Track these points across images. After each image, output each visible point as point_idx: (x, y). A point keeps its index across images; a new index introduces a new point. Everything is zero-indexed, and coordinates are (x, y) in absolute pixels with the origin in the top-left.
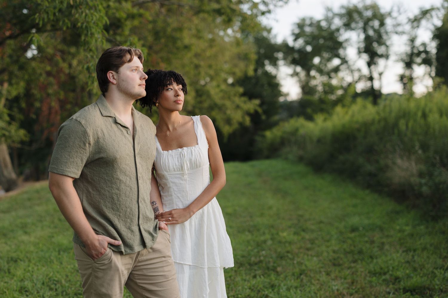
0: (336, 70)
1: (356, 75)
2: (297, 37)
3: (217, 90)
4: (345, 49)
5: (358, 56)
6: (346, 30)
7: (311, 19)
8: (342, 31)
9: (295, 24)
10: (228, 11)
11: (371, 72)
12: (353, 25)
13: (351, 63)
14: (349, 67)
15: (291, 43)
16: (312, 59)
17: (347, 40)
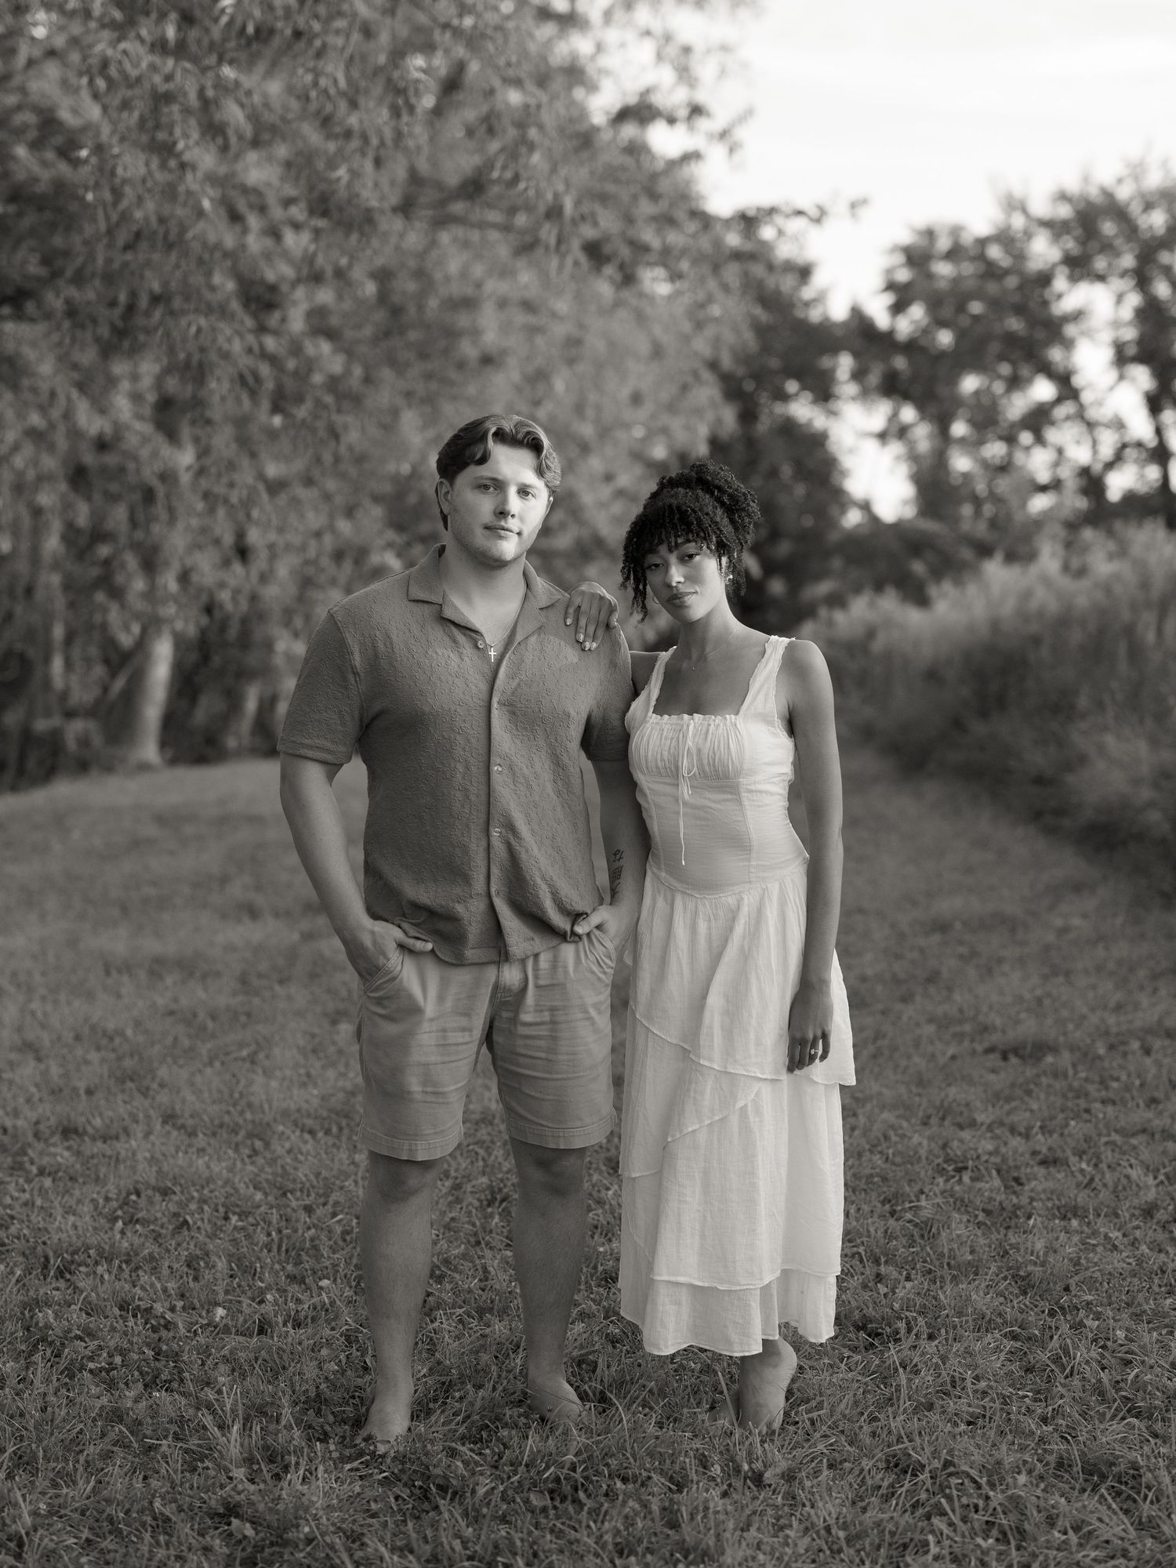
0: (1038, 420)
1: (1108, 443)
2: (902, 297)
3: (606, 492)
4: (1068, 344)
5: (1113, 374)
6: (1074, 279)
7: (956, 231)
8: (1060, 283)
9: (896, 249)
10: (625, 252)
11: (1159, 431)
12: (1100, 264)
13: (1087, 397)
14: (1081, 416)
15: (882, 319)
16: (954, 380)
17: (1077, 316)
